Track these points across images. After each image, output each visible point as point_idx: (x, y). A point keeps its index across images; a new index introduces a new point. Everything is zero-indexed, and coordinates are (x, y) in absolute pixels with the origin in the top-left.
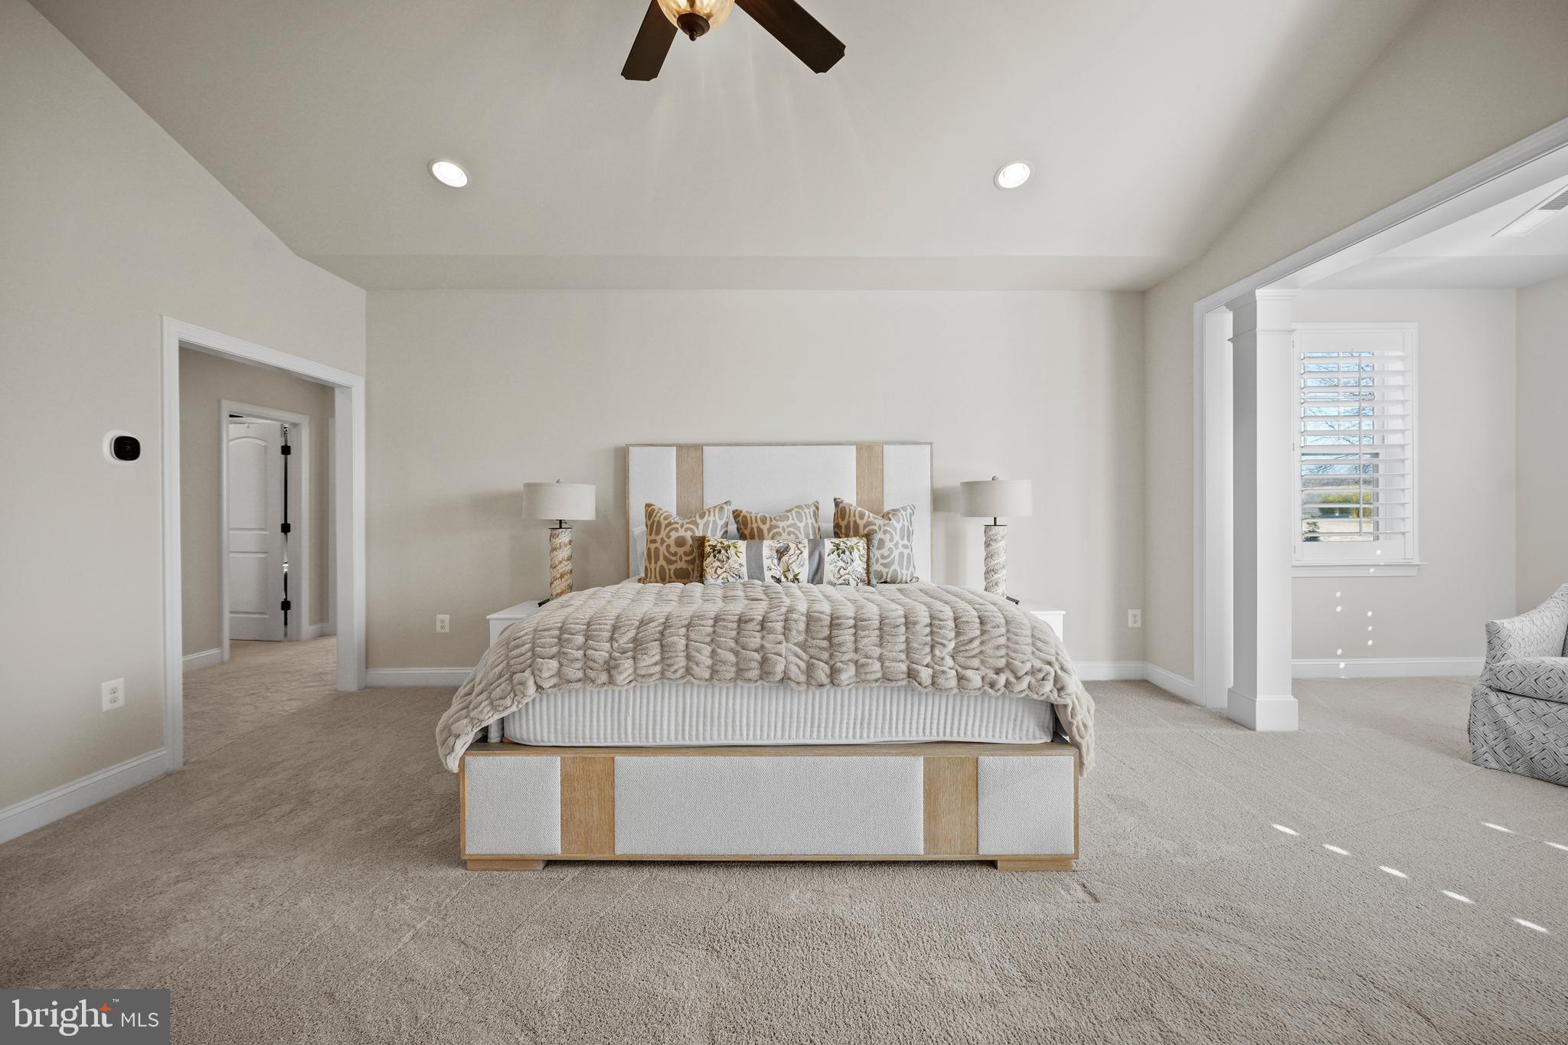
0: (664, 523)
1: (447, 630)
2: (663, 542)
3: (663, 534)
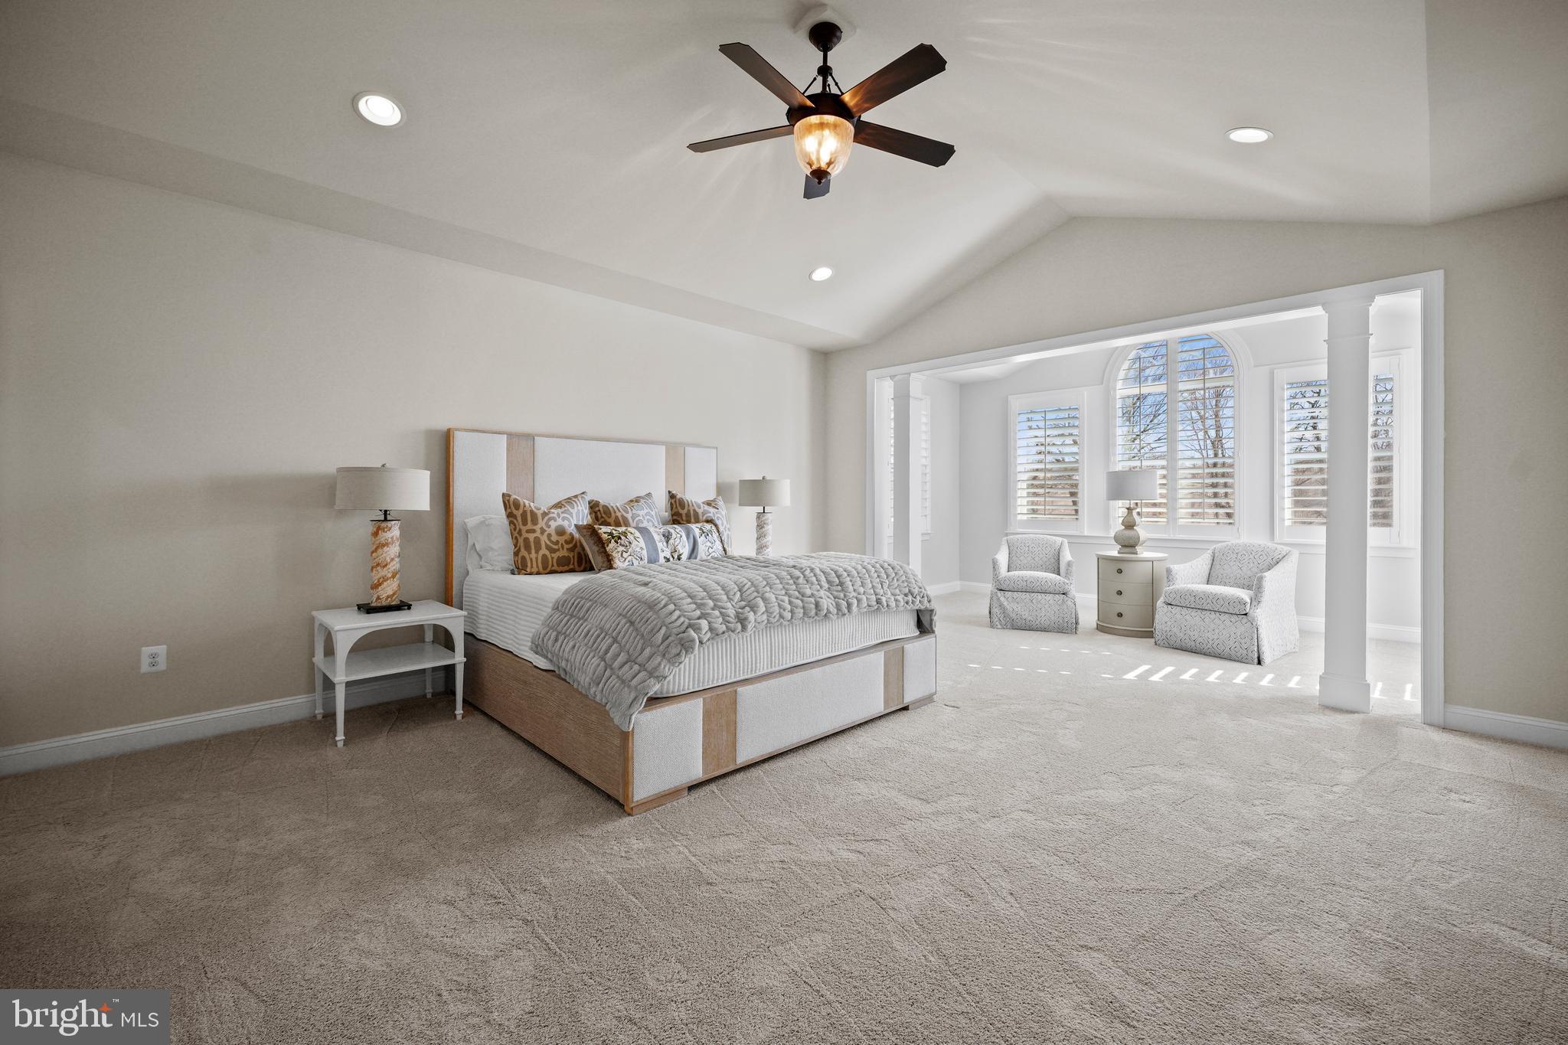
0: (539, 513)
1: (162, 667)
2: (543, 531)
3: (542, 523)
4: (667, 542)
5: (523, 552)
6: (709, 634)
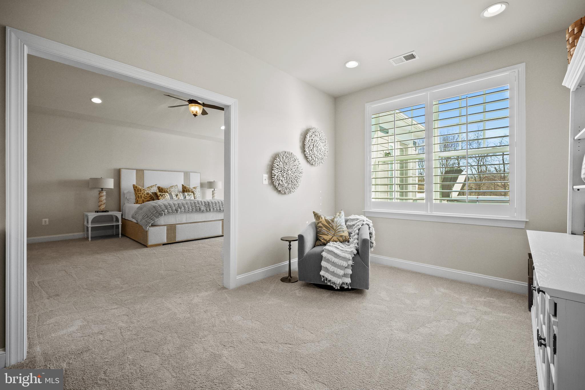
0: (142, 189)
1: (47, 224)
2: (143, 194)
3: (142, 192)
4: (177, 197)
5: (137, 199)
6: (167, 213)
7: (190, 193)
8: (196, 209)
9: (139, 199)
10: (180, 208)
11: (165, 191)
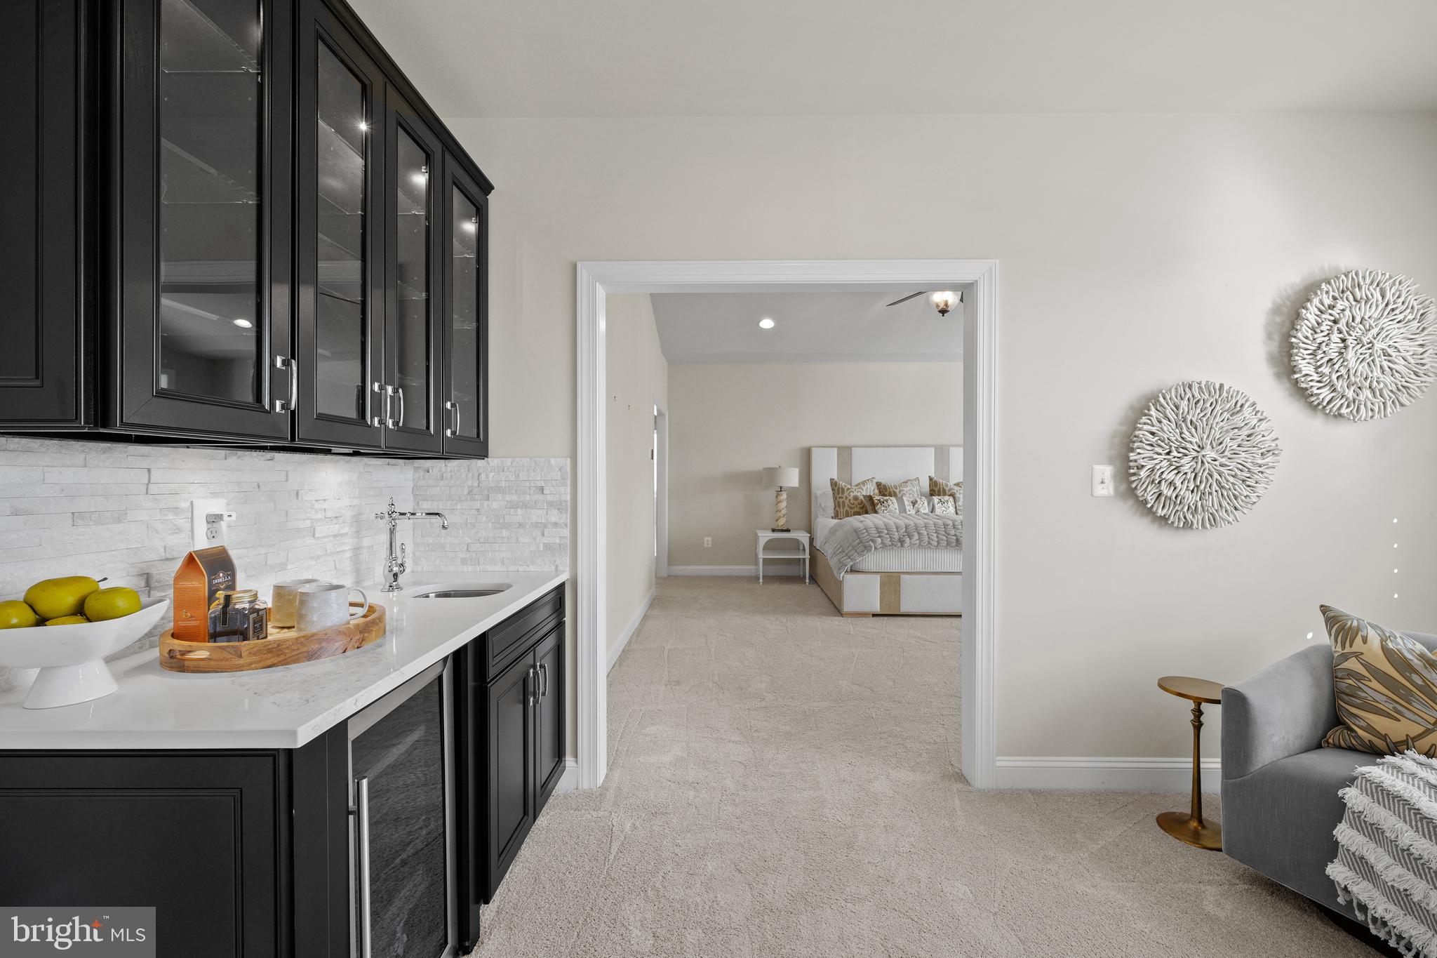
0: (845, 489)
1: (710, 546)
2: (846, 498)
3: (846, 494)
4: (913, 506)
5: (837, 508)
6: (881, 545)
7: (946, 498)
8: (947, 541)
9: (840, 508)
10: (910, 537)
11: (890, 492)
